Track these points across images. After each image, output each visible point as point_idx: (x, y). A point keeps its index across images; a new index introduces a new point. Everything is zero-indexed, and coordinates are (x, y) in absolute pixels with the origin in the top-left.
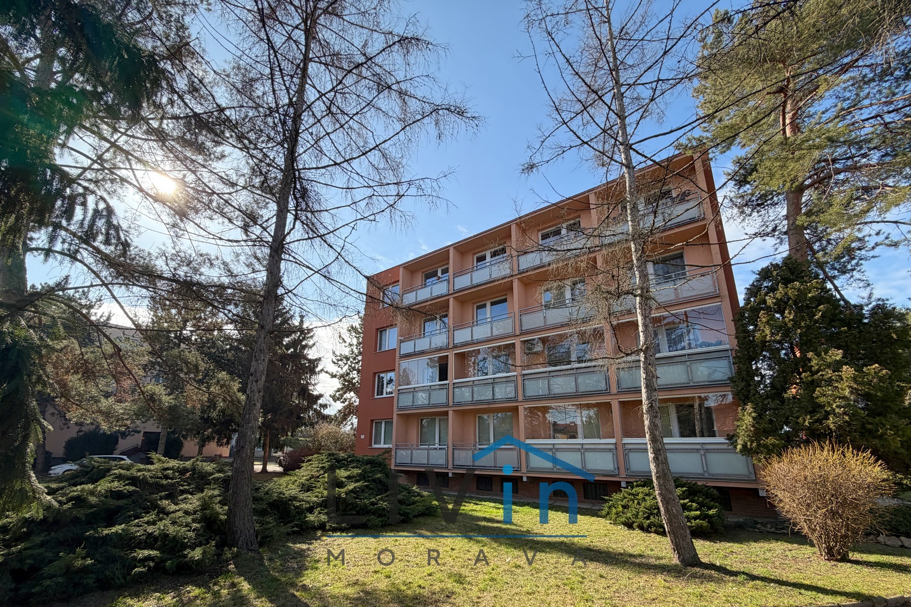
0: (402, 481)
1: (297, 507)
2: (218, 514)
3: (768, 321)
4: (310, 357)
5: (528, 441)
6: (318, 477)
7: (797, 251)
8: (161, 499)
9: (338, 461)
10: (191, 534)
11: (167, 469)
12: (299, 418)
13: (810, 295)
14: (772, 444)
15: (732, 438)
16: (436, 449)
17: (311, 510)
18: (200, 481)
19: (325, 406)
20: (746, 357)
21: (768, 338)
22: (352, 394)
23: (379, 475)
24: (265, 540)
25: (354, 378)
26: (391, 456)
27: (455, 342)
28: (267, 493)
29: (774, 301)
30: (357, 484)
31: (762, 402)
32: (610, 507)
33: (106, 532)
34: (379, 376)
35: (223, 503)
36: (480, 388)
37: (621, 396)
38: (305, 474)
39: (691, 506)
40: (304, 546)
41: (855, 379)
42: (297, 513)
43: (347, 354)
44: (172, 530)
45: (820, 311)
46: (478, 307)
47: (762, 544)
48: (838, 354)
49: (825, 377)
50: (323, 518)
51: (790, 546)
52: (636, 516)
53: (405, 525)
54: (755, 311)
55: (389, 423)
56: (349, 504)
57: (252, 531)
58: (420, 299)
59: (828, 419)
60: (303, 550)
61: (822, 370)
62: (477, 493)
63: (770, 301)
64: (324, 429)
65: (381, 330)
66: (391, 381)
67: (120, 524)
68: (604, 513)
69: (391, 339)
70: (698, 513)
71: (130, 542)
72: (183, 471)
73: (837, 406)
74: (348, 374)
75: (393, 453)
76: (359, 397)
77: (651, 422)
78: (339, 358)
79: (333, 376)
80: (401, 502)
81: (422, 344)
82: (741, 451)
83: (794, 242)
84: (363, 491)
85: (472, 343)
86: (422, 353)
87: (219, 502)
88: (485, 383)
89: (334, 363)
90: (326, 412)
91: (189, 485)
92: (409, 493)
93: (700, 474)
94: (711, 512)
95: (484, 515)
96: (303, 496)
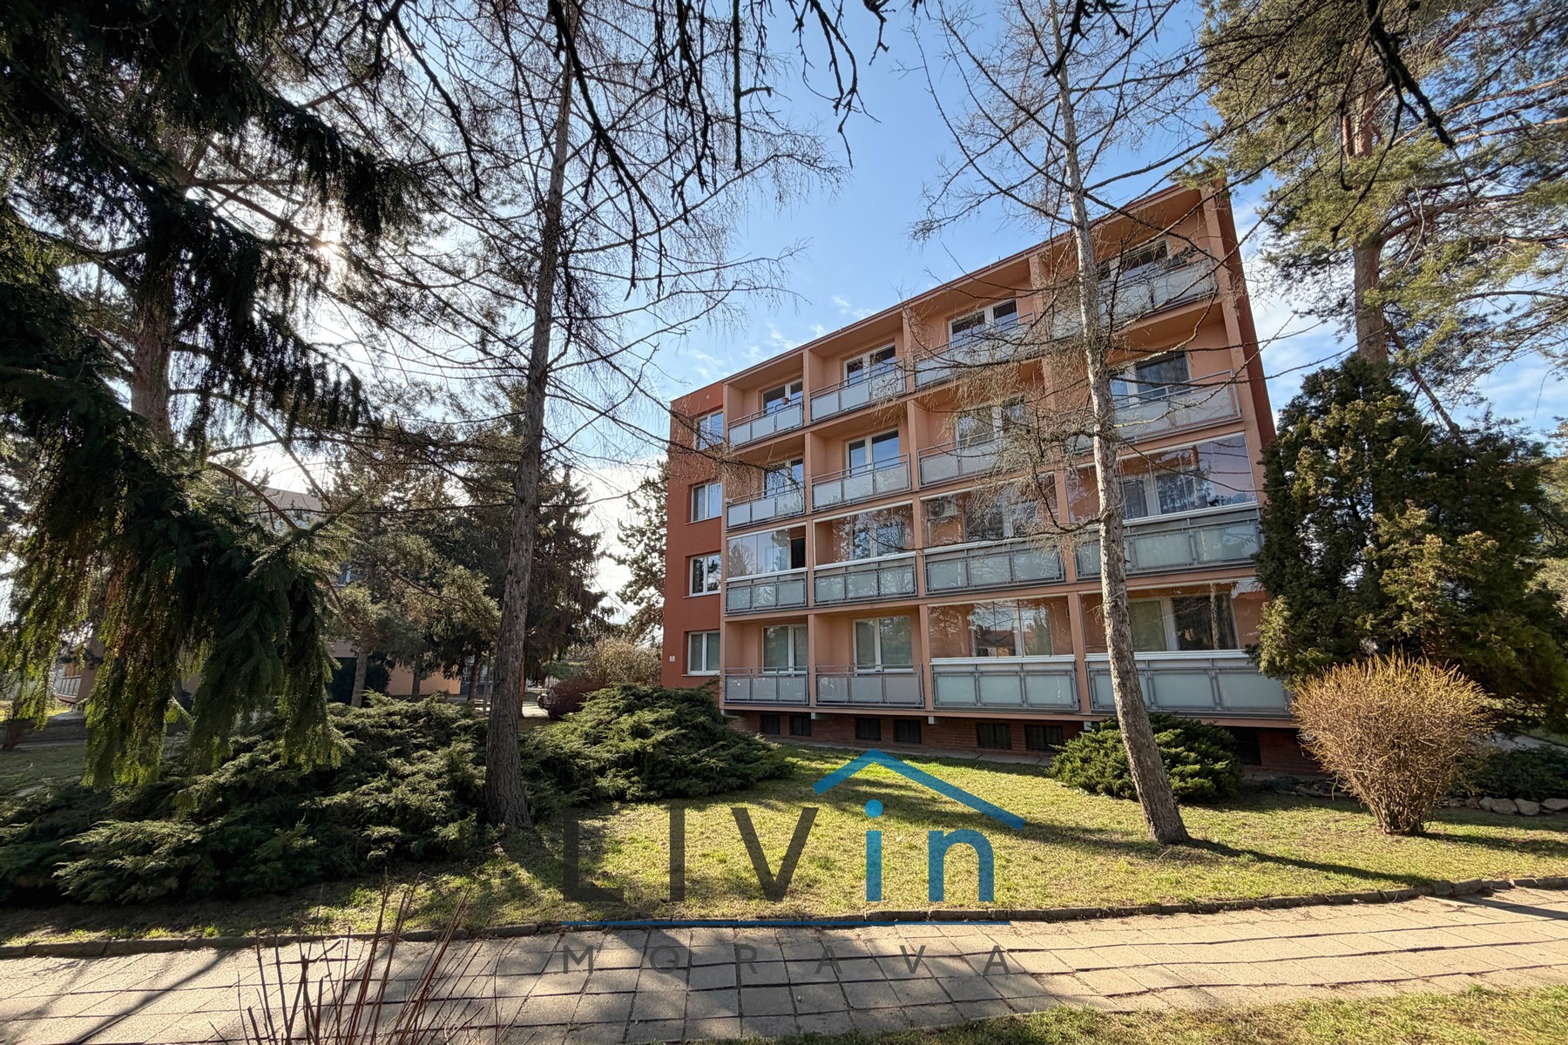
0: (738, 726)
1: (582, 768)
2: (473, 776)
3: (1312, 464)
4: (583, 532)
5: (936, 661)
6: (609, 723)
7: (1370, 344)
8: (389, 757)
9: (638, 697)
10: (439, 805)
11: (390, 714)
12: (570, 630)
13: (1379, 421)
14: (1313, 660)
15: (1253, 650)
16: (789, 676)
17: (602, 772)
18: (442, 732)
19: (610, 611)
20: (1280, 521)
21: (1312, 492)
22: (652, 590)
23: (702, 719)
24: (541, 815)
25: (654, 565)
26: (718, 688)
27: (817, 505)
28: (537, 748)
29: (1323, 431)
30: (668, 733)
31: (1303, 594)
32: (1062, 762)
33: (326, 802)
34: (695, 562)
35: (477, 762)
36: (860, 578)
37: (1084, 587)
38: (589, 717)
39: (1187, 757)
40: (598, 823)
41: (1442, 555)
42: (583, 775)
43: (642, 526)
44: (414, 800)
45: (1395, 446)
46: (852, 447)
47: (1295, 813)
48: (1418, 516)
49: (1399, 553)
50: (621, 782)
51: (1337, 815)
52: (1102, 774)
53: (744, 793)
54: (1294, 447)
55: (714, 636)
56: (659, 762)
57: (522, 801)
58: (757, 435)
59: (1400, 619)
60: (598, 829)
61: (1395, 542)
62: (856, 745)
63: (1316, 432)
64: (609, 648)
65: (697, 487)
66: (713, 568)
67: (344, 792)
68: (1053, 770)
69: (712, 502)
70: (1197, 767)
71: (356, 817)
72: (413, 717)
73: (1415, 599)
74: (644, 558)
75: (722, 684)
76: (663, 594)
77: (1116, 630)
78: (629, 532)
79: (621, 562)
80: (737, 758)
81: (763, 509)
82: (1266, 671)
83: (1365, 330)
84: (678, 743)
85: (844, 506)
86: (763, 523)
87: (472, 761)
88: (865, 570)
89: (621, 540)
90: (612, 620)
91: (424, 736)
92: (749, 745)
93: (1209, 708)
94: (1218, 766)
95: (867, 777)
96: (591, 751)
